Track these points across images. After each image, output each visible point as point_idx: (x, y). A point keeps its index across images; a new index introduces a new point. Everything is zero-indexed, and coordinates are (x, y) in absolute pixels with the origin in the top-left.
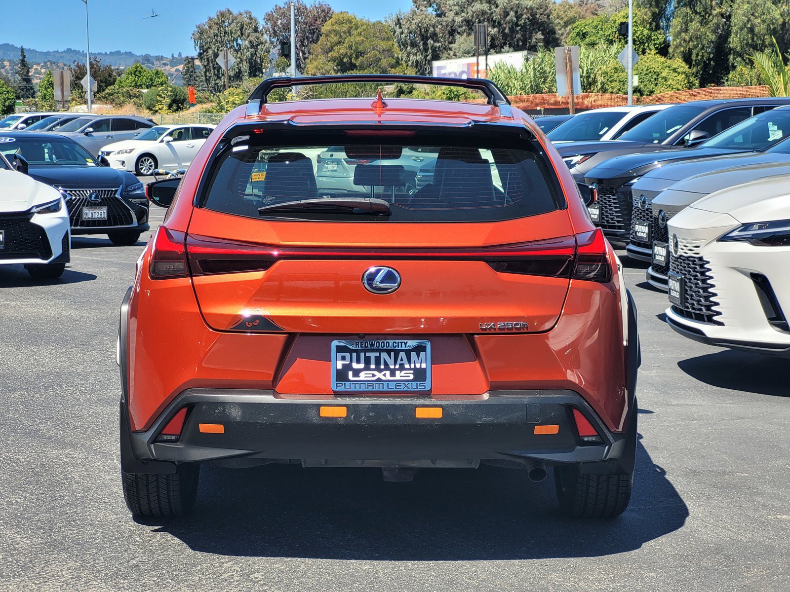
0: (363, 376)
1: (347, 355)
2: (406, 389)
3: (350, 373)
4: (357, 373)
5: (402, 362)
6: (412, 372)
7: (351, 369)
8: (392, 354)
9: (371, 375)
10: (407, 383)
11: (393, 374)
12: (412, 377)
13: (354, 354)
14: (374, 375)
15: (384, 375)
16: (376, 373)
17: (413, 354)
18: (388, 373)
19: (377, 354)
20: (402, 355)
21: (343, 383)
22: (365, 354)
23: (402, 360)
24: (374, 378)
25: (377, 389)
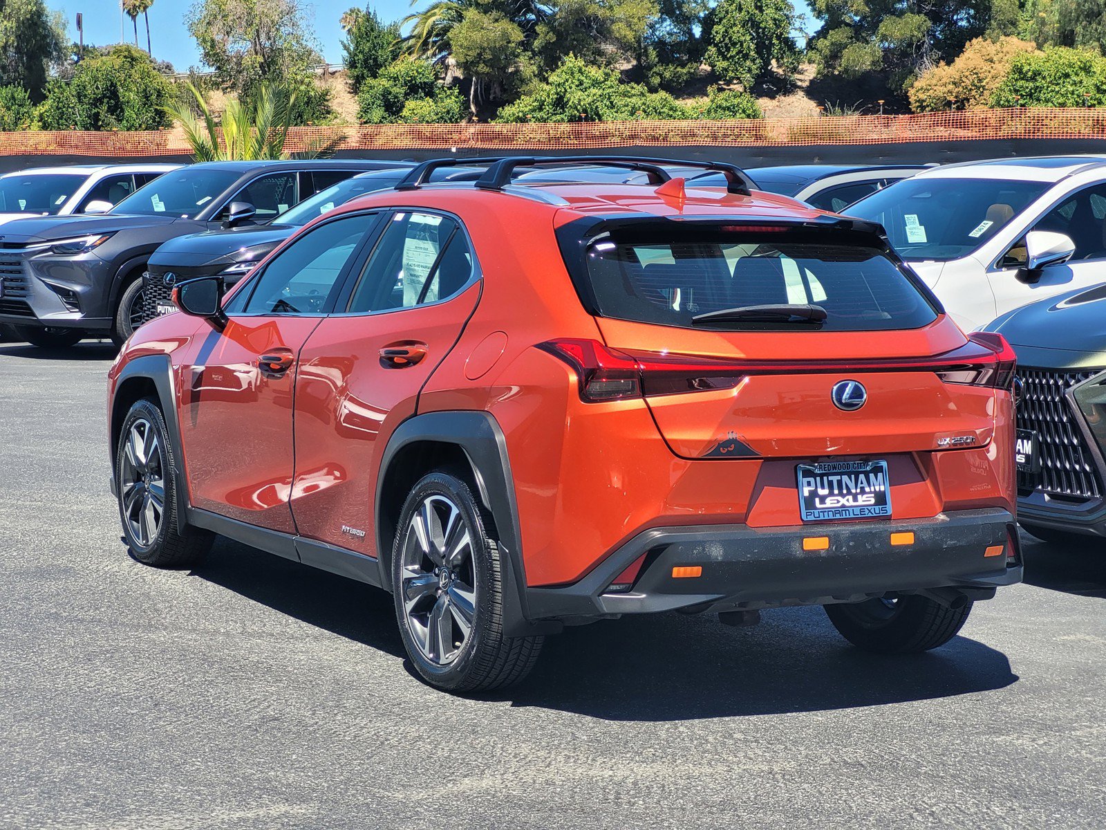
0: (829, 503)
1: (812, 480)
2: (870, 515)
3: (817, 500)
4: (822, 500)
5: (862, 485)
6: (873, 495)
7: (817, 495)
8: (853, 476)
9: (836, 502)
10: (869, 508)
11: (855, 499)
12: (873, 501)
13: (818, 479)
14: (838, 502)
15: (848, 500)
16: (839, 498)
17: (872, 476)
18: (850, 498)
19: (839, 477)
20: (862, 477)
21: (812, 511)
22: (828, 478)
23: (862, 483)
24: (839, 505)
25: (844, 517)
